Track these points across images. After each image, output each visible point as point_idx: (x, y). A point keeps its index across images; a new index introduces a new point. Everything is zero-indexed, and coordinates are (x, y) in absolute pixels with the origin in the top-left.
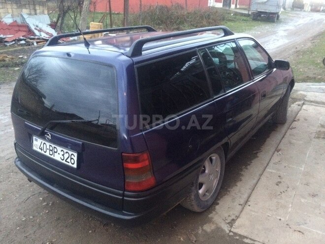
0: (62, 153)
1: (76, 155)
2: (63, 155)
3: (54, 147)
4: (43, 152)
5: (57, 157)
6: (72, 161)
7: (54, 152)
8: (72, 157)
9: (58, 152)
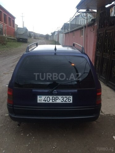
0: (63, 98)
1: (71, 97)
2: (63, 99)
3: (56, 97)
4: (47, 102)
5: (58, 101)
6: (69, 100)
7: (56, 99)
8: (69, 98)
9: (59, 99)
